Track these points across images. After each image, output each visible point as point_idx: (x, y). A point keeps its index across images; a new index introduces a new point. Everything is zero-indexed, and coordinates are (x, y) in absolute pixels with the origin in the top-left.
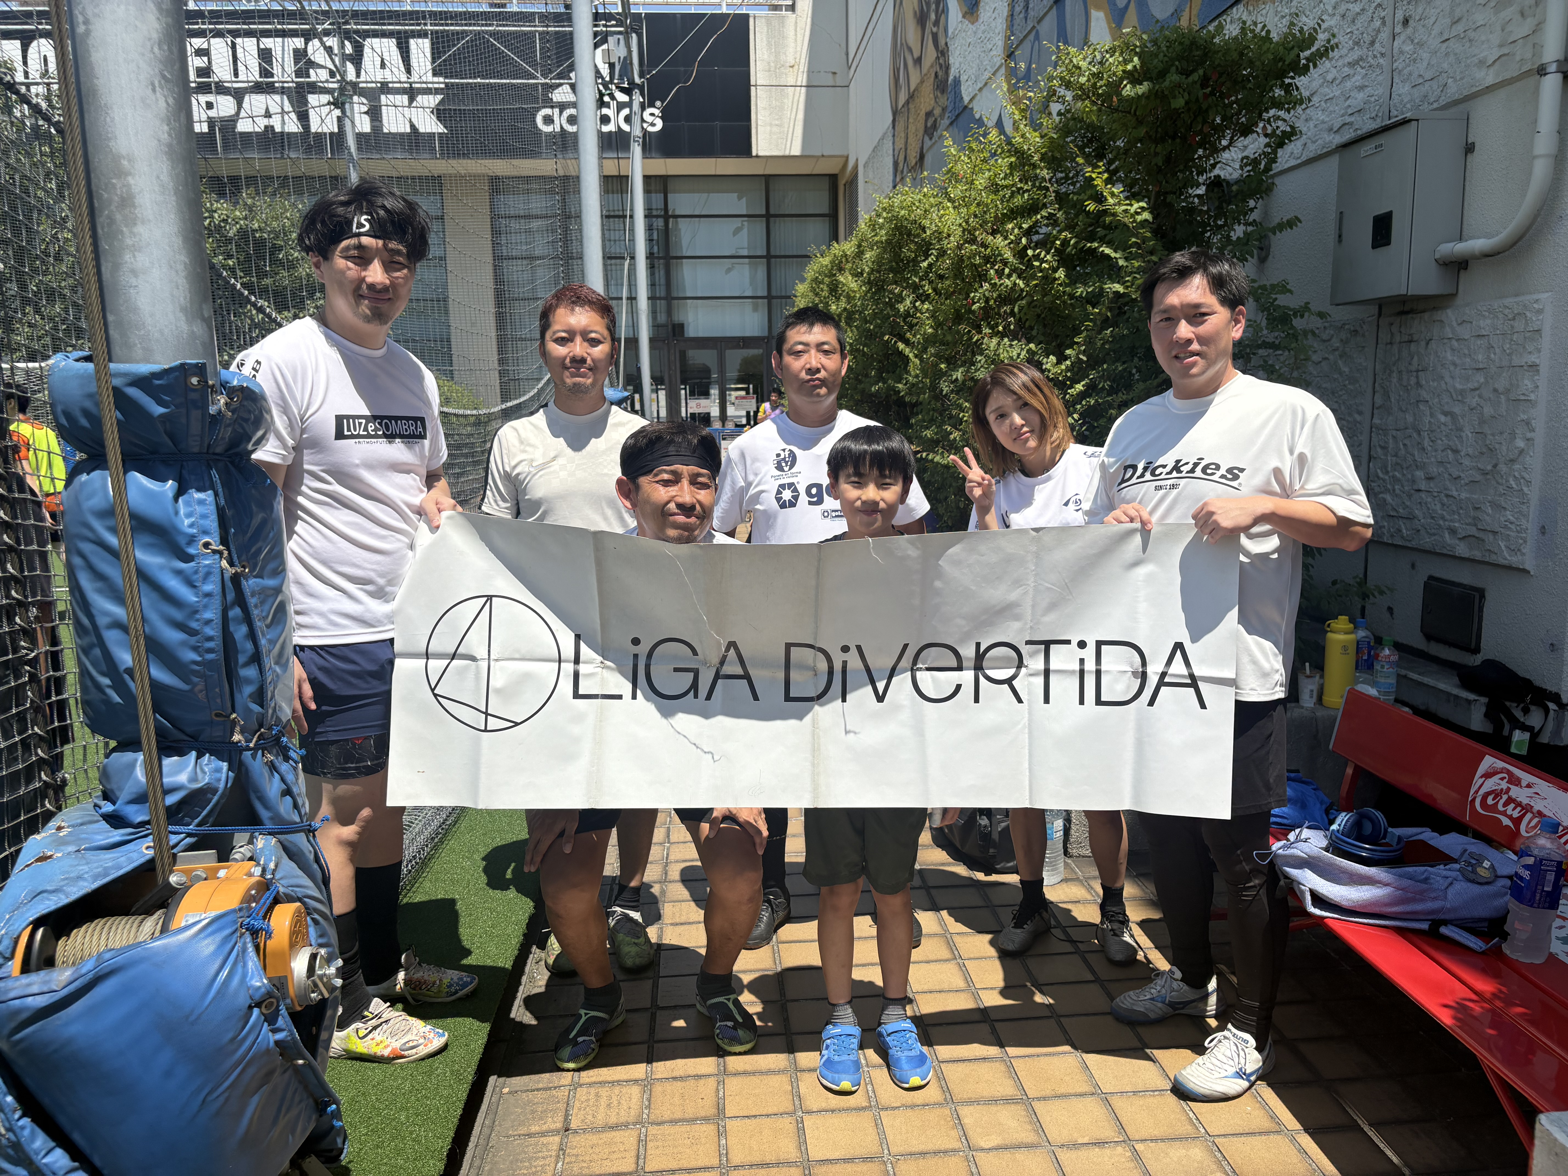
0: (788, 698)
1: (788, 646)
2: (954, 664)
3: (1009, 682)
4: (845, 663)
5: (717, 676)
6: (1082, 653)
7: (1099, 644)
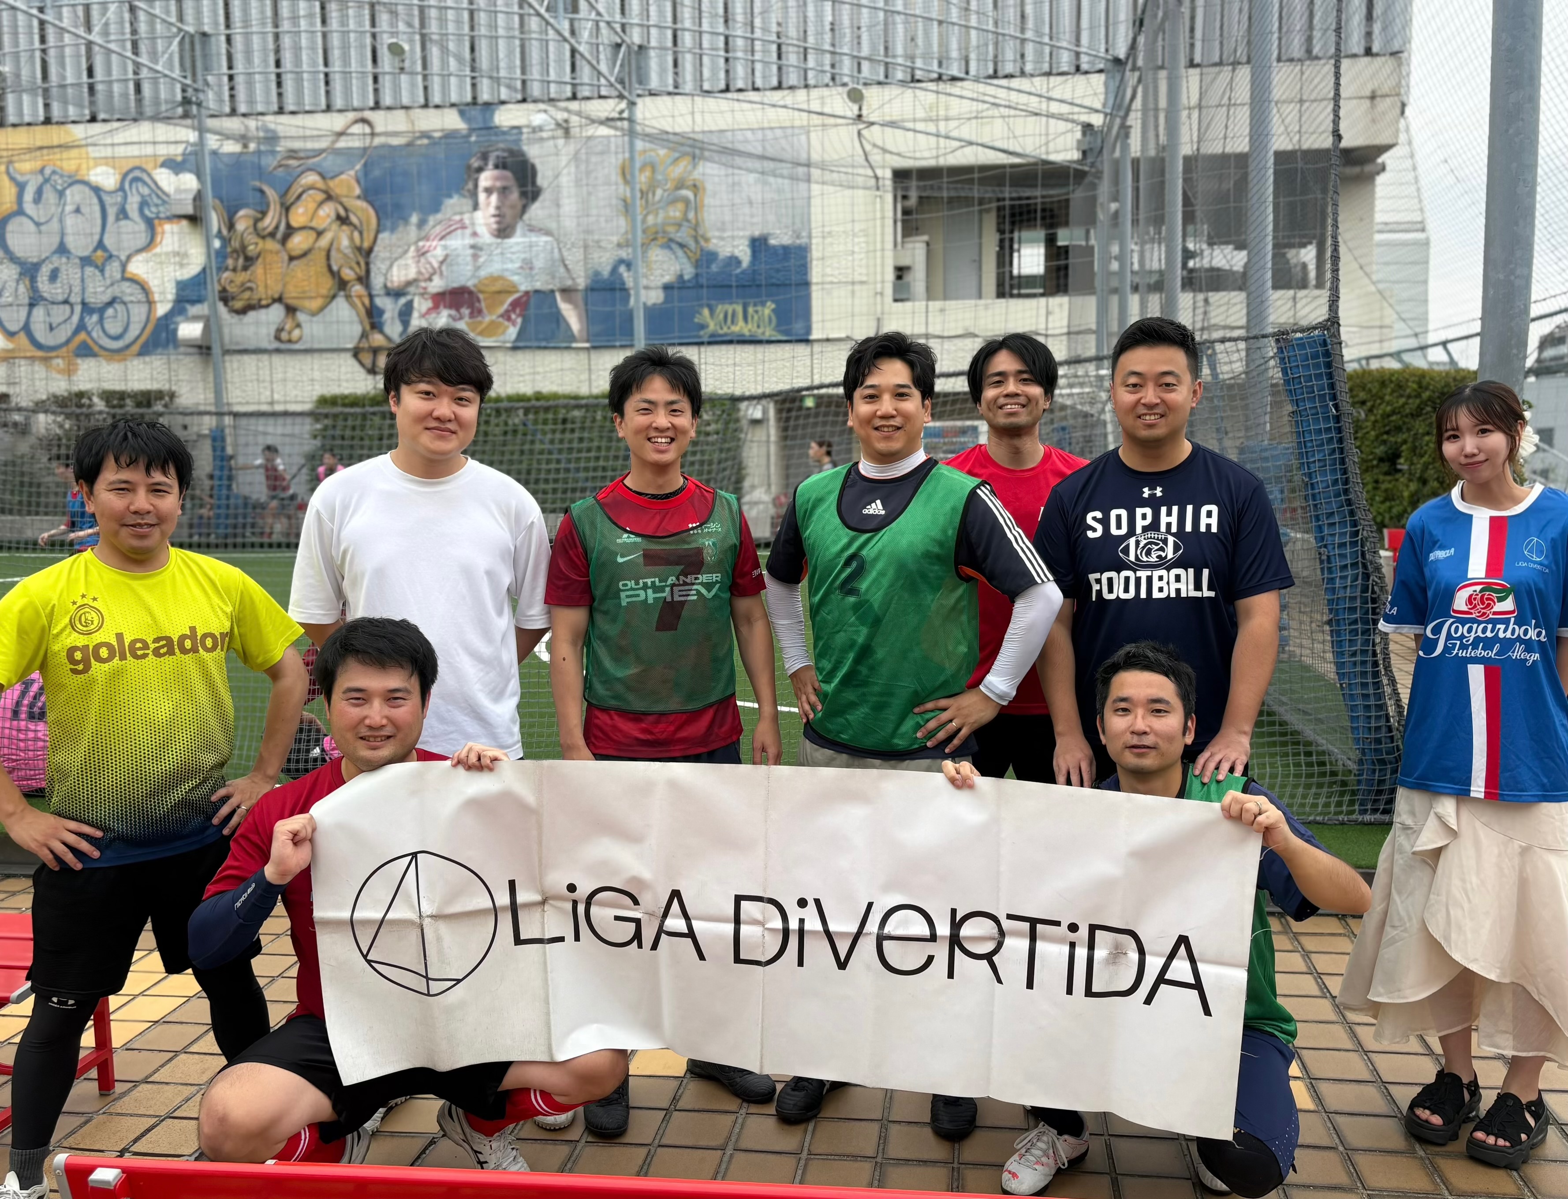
0: (738, 960)
1: (739, 899)
2: (925, 931)
3: (988, 957)
4: (802, 921)
5: (660, 931)
6: (1072, 936)
7: (1093, 928)
